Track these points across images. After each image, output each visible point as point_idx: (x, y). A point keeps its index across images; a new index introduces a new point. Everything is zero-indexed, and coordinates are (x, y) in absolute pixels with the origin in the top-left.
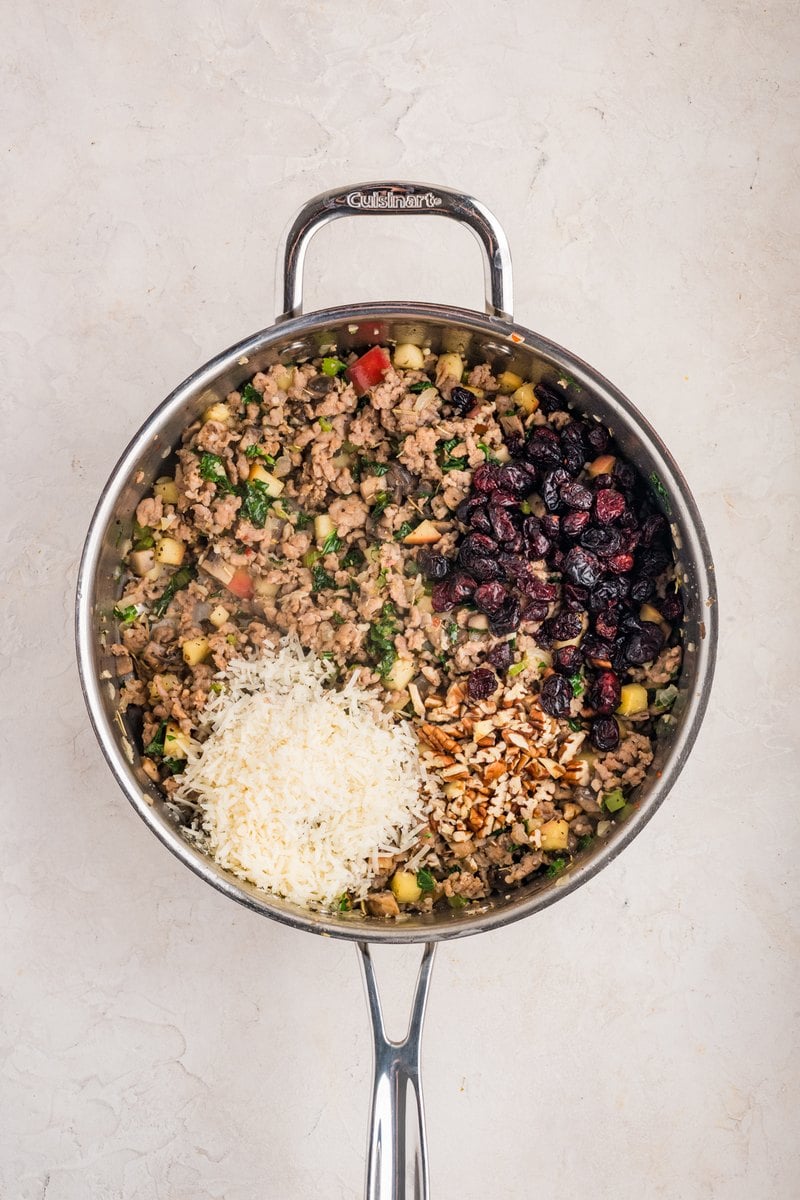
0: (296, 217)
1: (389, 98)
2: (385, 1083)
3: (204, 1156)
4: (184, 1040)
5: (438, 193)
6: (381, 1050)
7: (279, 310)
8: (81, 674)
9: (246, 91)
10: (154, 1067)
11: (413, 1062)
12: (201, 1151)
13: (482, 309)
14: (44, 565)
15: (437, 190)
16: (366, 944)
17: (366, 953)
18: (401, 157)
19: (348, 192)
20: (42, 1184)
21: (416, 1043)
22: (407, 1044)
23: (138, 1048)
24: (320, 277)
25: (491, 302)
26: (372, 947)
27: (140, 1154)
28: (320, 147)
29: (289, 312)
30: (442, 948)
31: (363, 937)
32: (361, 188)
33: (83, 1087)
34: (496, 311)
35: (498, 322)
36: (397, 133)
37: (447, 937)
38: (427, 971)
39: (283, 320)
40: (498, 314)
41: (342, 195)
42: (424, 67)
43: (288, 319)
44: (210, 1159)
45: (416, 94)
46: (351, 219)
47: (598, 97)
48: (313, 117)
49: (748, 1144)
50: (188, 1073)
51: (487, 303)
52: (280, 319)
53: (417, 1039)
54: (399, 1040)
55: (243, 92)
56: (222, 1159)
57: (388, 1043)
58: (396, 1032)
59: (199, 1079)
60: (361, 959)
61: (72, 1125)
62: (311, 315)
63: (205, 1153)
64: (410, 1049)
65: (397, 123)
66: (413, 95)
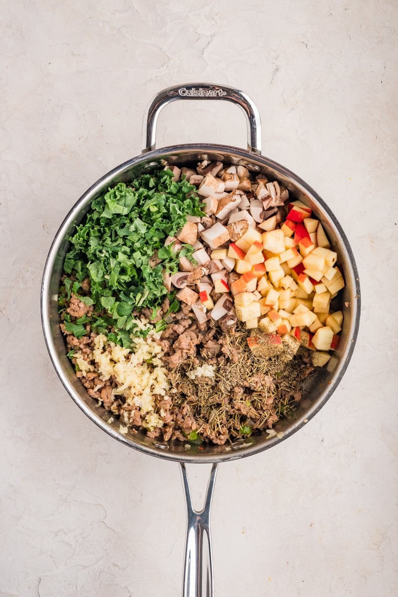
0: (153, 100)
1: (198, 39)
2: (193, 532)
3: (117, 567)
4: (106, 511)
5: (224, 89)
6: (191, 515)
7: (144, 146)
8: (43, 328)
9: (126, 36)
10: (91, 525)
11: (207, 521)
12: (115, 565)
13: (246, 148)
14: (30, 277)
15: (224, 88)
16: (183, 463)
17: (183, 467)
18: (205, 68)
19: (179, 88)
20: (37, 583)
21: (208, 512)
22: (204, 513)
23: (83, 515)
24: (166, 130)
25: (250, 144)
26: (186, 465)
27: (85, 567)
28: (164, 64)
29: (149, 148)
30: (221, 466)
31: (182, 460)
32: (186, 86)
33: (56, 535)
34: (253, 148)
35: (254, 154)
36: (203, 56)
37: (224, 460)
38: (214, 476)
39: (146, 152)
40: (253, 150)
41: (176, 90)
42: (216, 22)
43: (148, 151)
44: (119, 568)
45: (212, 36)
46: (181, 101)
47: (304, 37)
48: (160, 48)
49: (383, 556)
50: (108, 527)
51: (248, 144)
52: (144, 151)
53: (209, 510)
54: (200, 510)
55: (125, 37)
56: (126, 568)
57: (195, 512)
58: (198, 506)
59: (114, 530)
60: (181, 470)
61: (51, 553)
62: (160, 149)
63: (117, 566)
64: (205, 515)
65: (203, 51)
66: (211, 36)
